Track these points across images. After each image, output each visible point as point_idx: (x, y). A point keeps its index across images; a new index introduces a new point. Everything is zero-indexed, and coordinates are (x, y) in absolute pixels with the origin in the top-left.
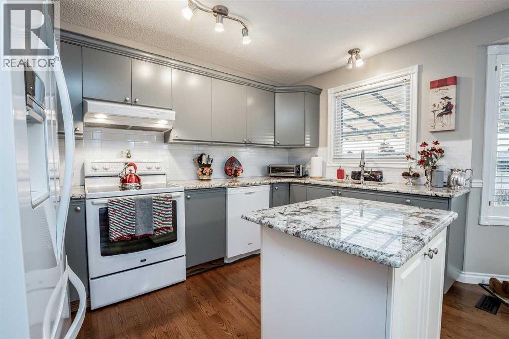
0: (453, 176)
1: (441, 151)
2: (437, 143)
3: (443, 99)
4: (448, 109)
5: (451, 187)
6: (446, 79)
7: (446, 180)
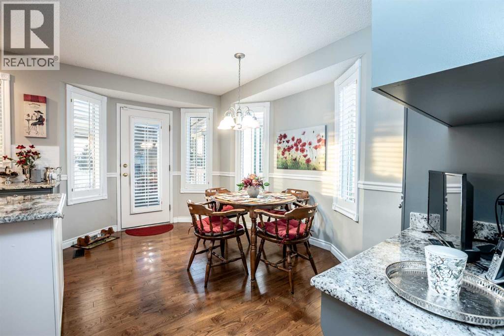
0: (48, 173)
1: (36, 153)
2: (32, 147)
3: (36, 112)
4: (40, 121)
5: (47, 181)
6: (37, 97)
7: (43, 177)
